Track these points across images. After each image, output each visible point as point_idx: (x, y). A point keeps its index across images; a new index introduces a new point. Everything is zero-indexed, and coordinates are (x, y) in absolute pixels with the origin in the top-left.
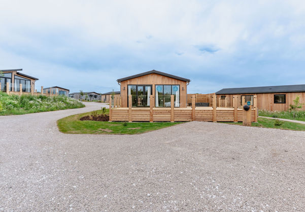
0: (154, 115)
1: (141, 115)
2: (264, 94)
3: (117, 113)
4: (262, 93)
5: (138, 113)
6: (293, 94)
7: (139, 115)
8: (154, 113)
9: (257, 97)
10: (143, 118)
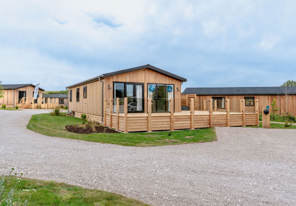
0: (175, 122)
1: (161, 123)
2: (235, 96)
3: (135, 121)
4: (234, 95)
5: (157, 120)
6: (261, 96)
7: (160, 123)
8: (175, 120)
9: (259, 100)
10: (163, 126)
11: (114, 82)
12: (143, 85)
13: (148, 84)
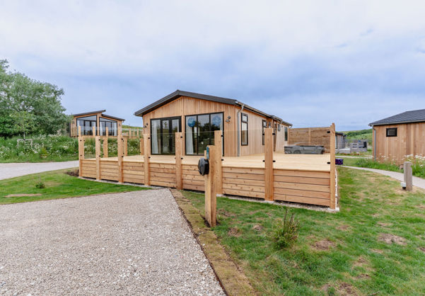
11: (151, 120)
12: (180, 118)
13: (186, 116)
